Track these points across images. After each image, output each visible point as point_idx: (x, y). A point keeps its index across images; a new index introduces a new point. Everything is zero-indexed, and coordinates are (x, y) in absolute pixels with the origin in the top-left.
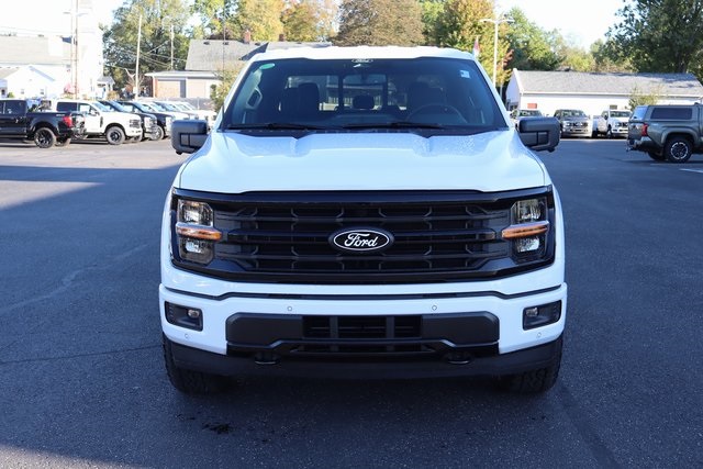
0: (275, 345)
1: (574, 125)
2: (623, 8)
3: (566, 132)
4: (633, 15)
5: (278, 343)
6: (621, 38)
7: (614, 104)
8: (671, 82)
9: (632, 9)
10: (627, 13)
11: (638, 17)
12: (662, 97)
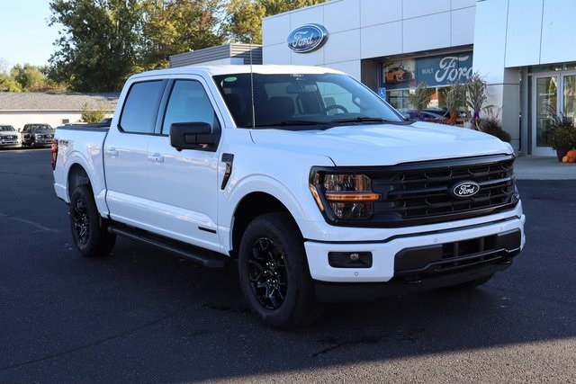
0: (427, 267)
1: (45, 136)
2: (59, 39)
3: (39, 143)
4: (68, 45)
5: (429, 265)
6: (60, 64)
7: (66, 118)
8: (112, 100)
9: (67, 40)
10: (64, 43)
11: (73, 46)
12: (107, 112)
